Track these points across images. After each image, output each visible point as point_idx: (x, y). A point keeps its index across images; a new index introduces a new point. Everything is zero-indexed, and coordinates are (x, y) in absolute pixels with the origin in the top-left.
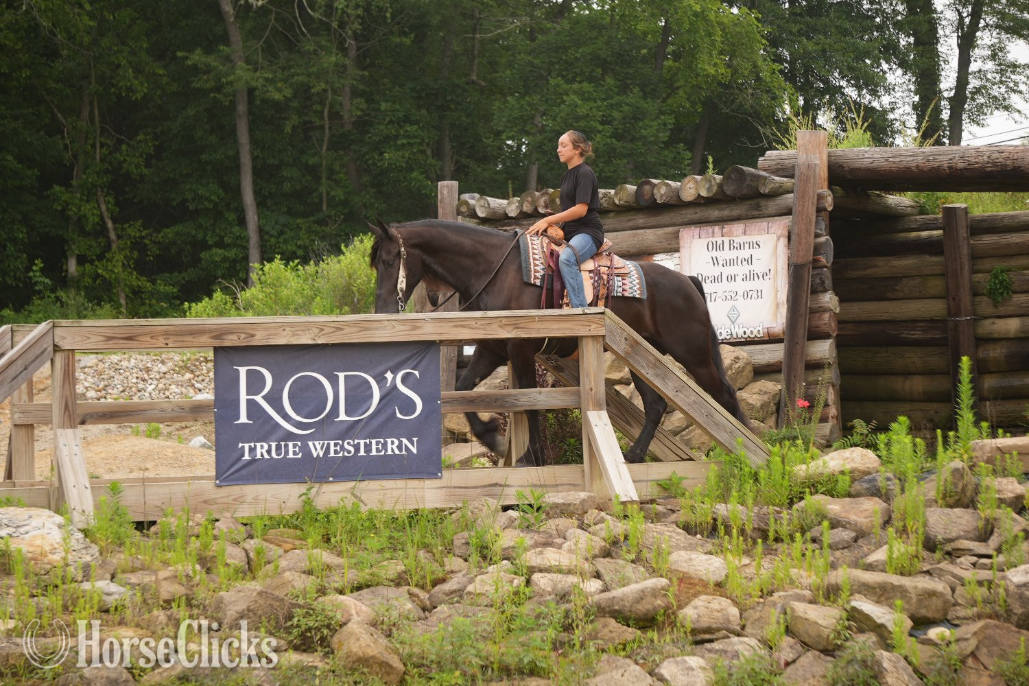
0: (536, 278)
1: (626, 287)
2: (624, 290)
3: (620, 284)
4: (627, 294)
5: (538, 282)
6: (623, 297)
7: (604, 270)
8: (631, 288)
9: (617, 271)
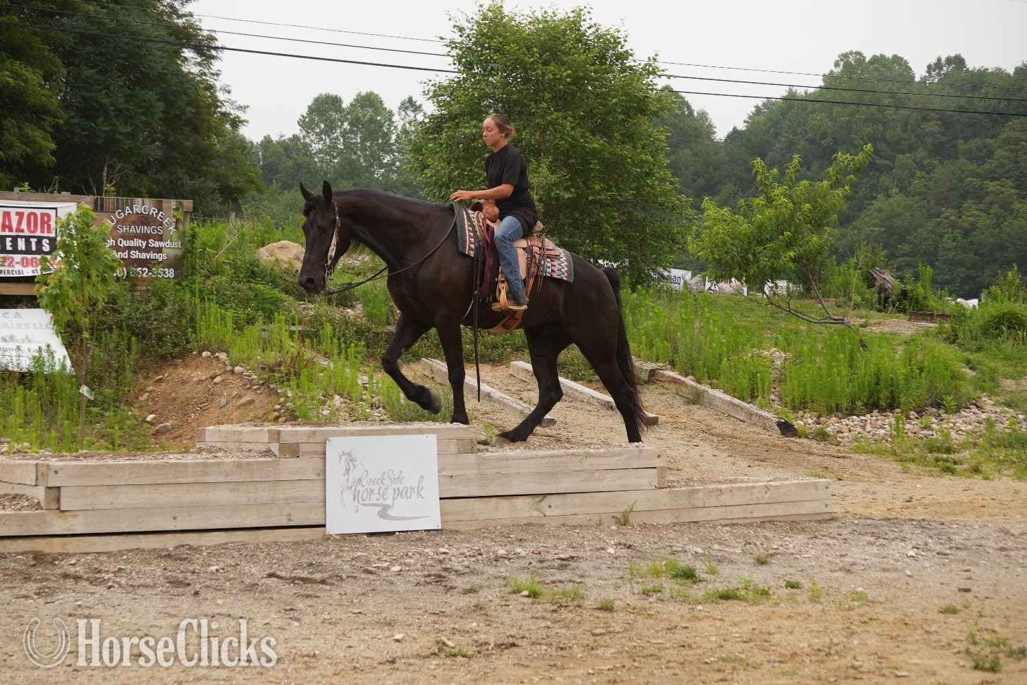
0: (470, 249)
1: (555, 269)
2: (552, 271)
3: (549, 265)
4: (555, 275)
5: (472, 254)
6: (551, 278)
7: (536, 249)
8: (559, 270)
9: (548, 253)
